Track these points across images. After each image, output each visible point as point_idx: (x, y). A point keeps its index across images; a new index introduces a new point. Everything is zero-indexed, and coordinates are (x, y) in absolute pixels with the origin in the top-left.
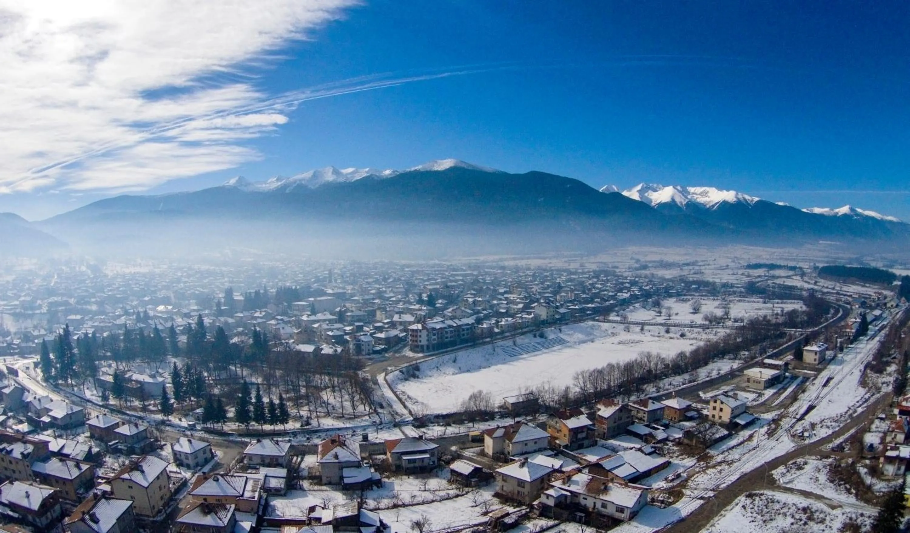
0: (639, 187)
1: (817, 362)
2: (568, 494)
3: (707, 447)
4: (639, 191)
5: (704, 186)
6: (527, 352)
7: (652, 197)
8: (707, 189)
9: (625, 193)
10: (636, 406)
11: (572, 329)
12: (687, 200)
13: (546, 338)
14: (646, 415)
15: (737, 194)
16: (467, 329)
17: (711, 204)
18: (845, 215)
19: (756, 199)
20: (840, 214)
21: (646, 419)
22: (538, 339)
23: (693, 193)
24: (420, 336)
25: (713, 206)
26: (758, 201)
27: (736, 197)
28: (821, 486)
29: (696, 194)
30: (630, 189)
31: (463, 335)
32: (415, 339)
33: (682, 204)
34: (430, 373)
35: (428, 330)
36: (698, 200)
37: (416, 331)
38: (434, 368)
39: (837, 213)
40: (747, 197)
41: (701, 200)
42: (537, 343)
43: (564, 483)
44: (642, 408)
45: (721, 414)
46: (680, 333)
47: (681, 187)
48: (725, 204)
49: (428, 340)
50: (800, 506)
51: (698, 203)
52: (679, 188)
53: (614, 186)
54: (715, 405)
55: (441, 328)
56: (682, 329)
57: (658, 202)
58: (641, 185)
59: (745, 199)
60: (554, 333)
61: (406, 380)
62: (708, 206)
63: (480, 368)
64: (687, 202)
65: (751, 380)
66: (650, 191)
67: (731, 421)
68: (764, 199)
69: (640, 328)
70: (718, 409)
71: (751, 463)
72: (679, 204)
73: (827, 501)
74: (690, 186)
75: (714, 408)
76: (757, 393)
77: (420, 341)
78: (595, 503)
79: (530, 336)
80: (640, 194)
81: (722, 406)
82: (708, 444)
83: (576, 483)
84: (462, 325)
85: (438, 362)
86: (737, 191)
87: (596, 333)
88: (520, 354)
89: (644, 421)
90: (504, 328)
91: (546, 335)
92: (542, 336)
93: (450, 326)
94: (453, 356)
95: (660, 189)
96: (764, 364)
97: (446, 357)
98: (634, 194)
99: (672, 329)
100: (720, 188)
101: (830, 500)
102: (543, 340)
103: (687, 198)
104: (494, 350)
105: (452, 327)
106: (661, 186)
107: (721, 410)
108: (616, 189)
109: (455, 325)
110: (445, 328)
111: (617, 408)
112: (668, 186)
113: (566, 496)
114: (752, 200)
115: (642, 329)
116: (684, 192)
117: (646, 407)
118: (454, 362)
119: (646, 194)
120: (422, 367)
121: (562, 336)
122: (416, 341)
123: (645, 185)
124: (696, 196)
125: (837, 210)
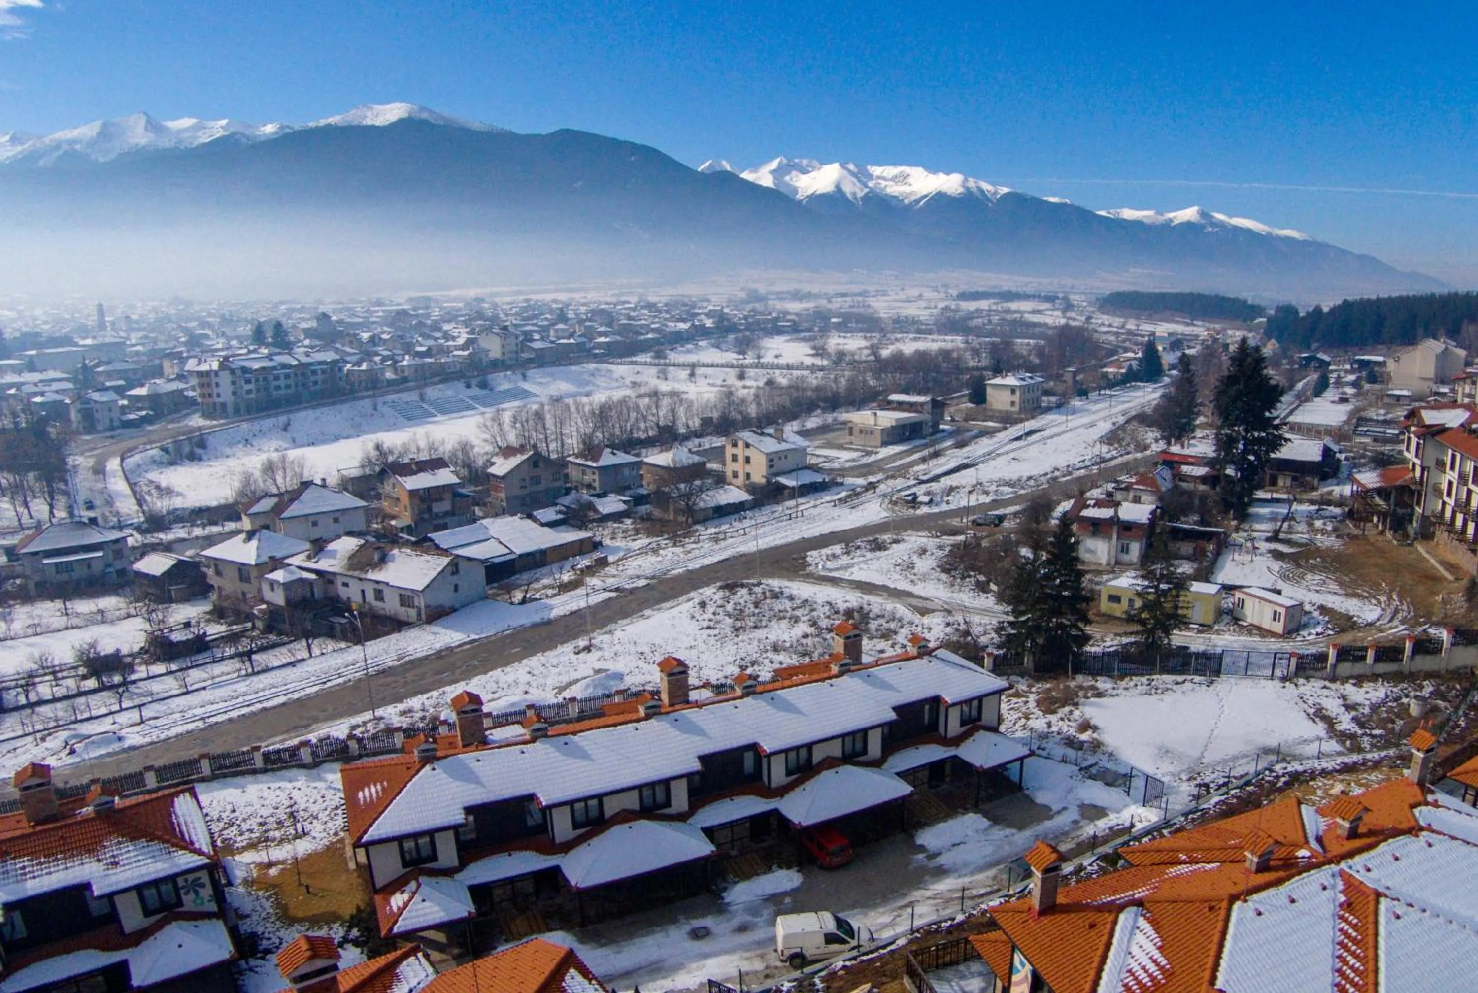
0: (774, 164)
1: (1016, 409)
2: (313, 576)
3: (696, 522)
4: (772, 172)
5: (901, 165)
6: (444, 412)
7: (797, 184)
8: (907, 169)
9: (746, 175)
10: (579, 461)
11: (551, 375)
12: (866, 190)
13: (491, 389)
14: (596, 477)
15: (966, 180)
16: (324, 372)
17: (913, 198)
18: (1188, 225)
19: (1005, 190)
20: (1176, 222)
21: (596, 484)
22: (476, 391)
23: (879, 178)
24: (217, 385)
25: (917, 201)
26: (1008, 193)
27: (964, 186)
28: (913, 577)
29: (884, 179)
30: (755, 167)
31: (316, 383)
32: (206, 391)
33: (855, 198)
34: (228, 451)
35: (233, 372)
36: (889, 190)
37: (208, 374)
38: (240, 442)
39: (1171, 220)
40: (986, 186)
41: (894, 189)
42: (470, 397)
43: (309, 558)
44: (590, 463)
45: (748, 469)
46: (765, 380)
47: (856, 165)
48: (939, 199)
49: (234, 393)
50: (842, 606)
51: (887, 195)
52: (851, 167)
53: (724, 163)
54: (735, 451)
55: (263, 369)
56: (771, 371)
57: (809, 192)
58: (778, 160)
59: (982, 191)
60: (510, 381)
61: (172, 463)
62: (906, 202)
63: (336, 438)
64: (866, 194)
65: (856, 431)
66: (794, 173)
67: (768, 482)
68: (1019, 191)
69: (688, 372)
70: (741, 459)
71: (767, 540)
72: (850, 197)
73: (914, 602)
74: (872, 165)
75: (735, 458)
76: (862, 451)
77: (218, 395)
78: (363, 591)
79: (460, 385)
80: (775, 178)
81: (748, 452)
82: (701, 516)
83: (333, 554)
84: (311, 364)
85: (250, 430)
86: (967, 175)
87: (600, 381)
88: (433, 415)
89: (594, 489)
90: (406, 374)
91: (492, 383)
92: (484, 385)
93: (284, 366)
94: (283, 419)
95: (814, 169)
96: (890, 402)
97: (268, 423)
98: (764, 177)
99: (751, 372)
100: (933, 168)
101: (927, 599)
102: (484, 392)
103: (866, 186)
104: (375, 409)
105: (290, 366)
106: (815, 163)
107: (748, 460)
108: (729, 168)
109: (295, 363)
110: (274, 368)
111: (525, 457)
112: (831, 163)
113: (310, 583)
114: (996, 193)
115: (692, 375)
116: (862, 176)
117: (595, 459)
118: (285, 429)
119: (787, 178)
120: (211, 441)
121: (526, 386)
122: (210, 395)
123: (785, 161)
124: (883, 183)
125: (1171, 215)
